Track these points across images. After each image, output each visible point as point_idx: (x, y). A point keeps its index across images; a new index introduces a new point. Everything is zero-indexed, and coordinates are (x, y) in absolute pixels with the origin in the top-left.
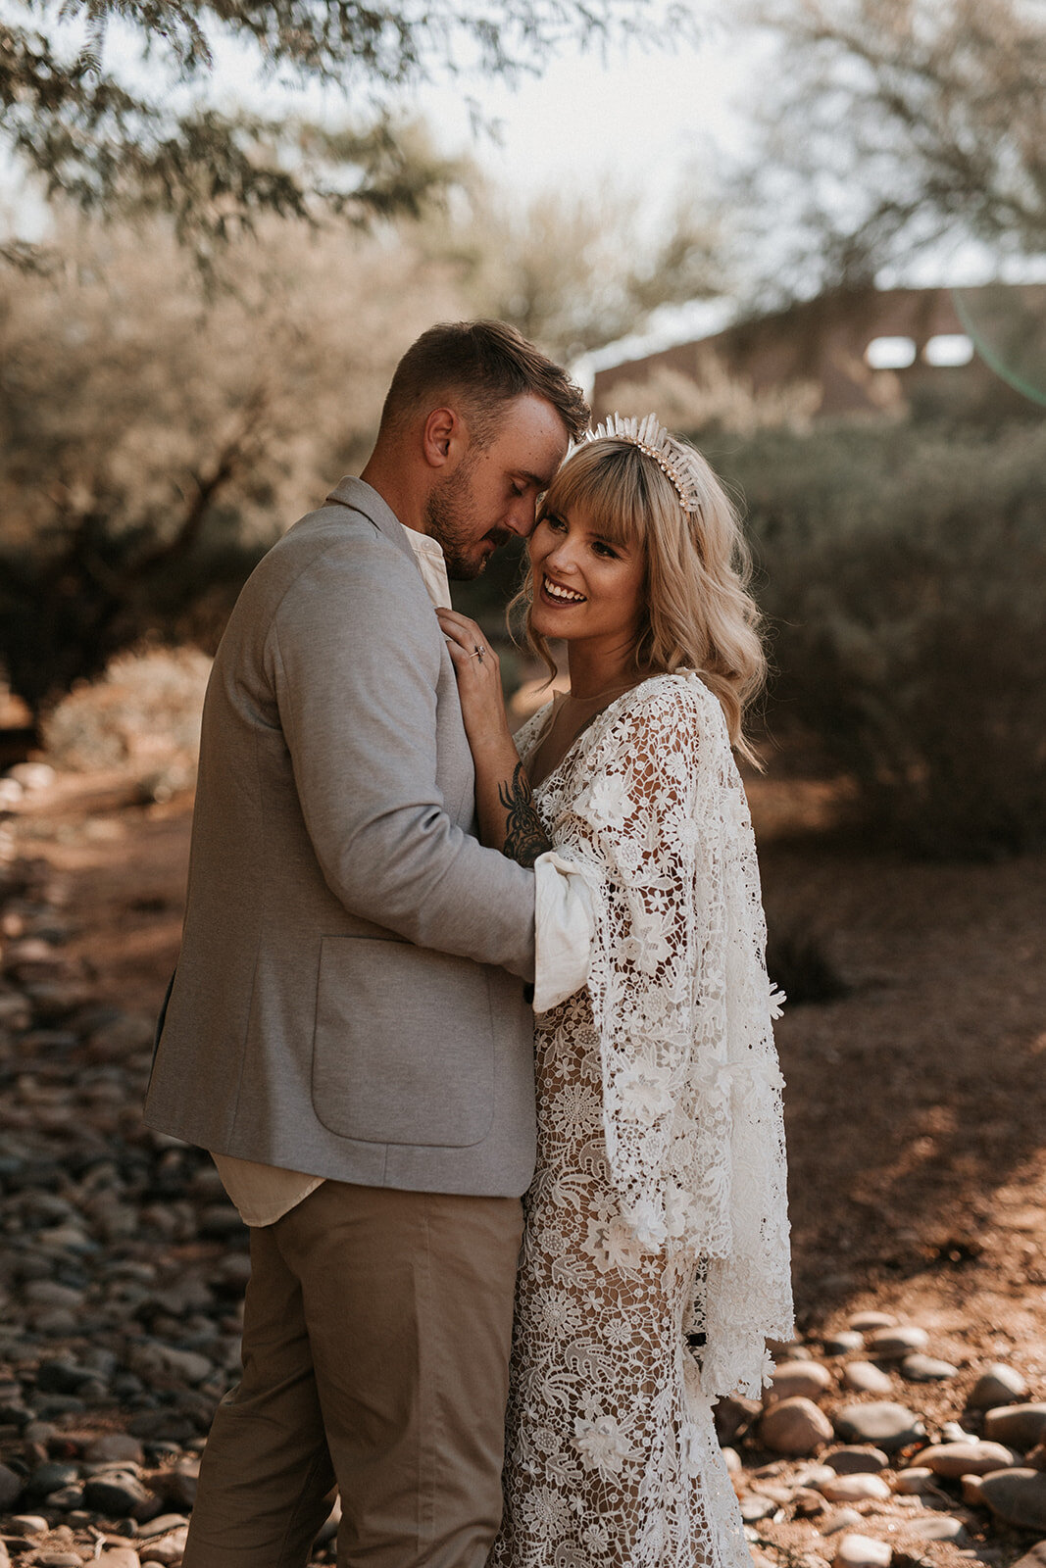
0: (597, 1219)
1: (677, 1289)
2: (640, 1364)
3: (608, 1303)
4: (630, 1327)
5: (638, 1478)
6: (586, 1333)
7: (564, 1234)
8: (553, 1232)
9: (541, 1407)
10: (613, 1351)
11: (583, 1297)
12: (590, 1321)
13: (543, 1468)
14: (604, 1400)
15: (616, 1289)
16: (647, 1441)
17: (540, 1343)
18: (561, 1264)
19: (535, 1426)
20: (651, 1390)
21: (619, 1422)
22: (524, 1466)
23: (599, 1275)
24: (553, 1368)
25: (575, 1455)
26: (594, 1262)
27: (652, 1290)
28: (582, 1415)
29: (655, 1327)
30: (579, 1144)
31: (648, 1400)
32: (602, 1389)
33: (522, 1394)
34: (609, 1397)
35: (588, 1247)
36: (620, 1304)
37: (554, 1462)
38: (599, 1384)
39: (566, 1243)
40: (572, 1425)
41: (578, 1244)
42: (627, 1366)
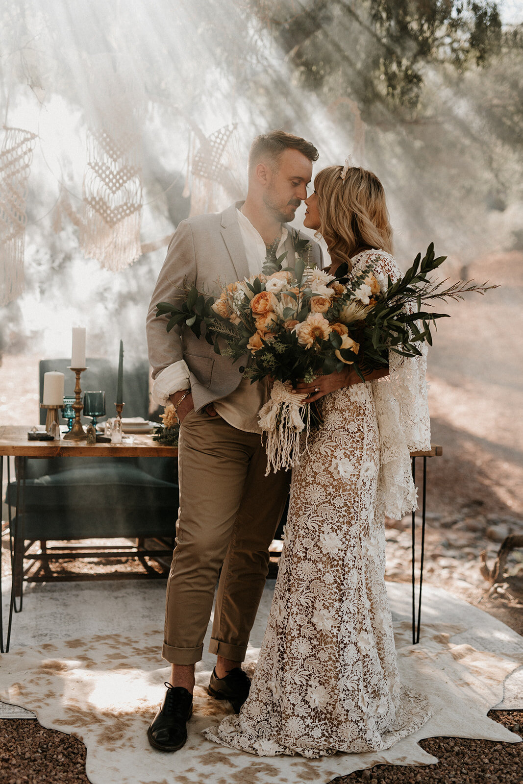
0: (336, 459)
1: (363, 487)
2: (346, 514)
3: (336, 490)
4: (344, 501)
5: (344, 555)
6: (327, 502)
7: (323, 464)
8: (318, 464)
9: (307, 530)
10: (336, 509)
11: (327, 488)
12: (329, 497)
13: (306, 553)
14: (332, 527)
15: (340, 486)
16: (347, 542)
17: (308, 506)
18: (320, 476)
19: (303, 537)
20: (349, 524)
21: (337, 535)
22: (298, 553)
23: (334, 480)
24: (312, 515)
25: (320, 548)
26: (333, 475)
27: (353, 487)
28: (323, 532)
29: (353, 501)
30: (333, 431)
31: (348, 528)
32: (331, 523)
33: (298, 526)
34: (334, 526)
35: (331, 469)
36: (341, 491)
37: (311, 551)
38: (330, 521)
39: (323, 467)
40: (319, 536)
41: (328, 468)
42: (341, 514)
